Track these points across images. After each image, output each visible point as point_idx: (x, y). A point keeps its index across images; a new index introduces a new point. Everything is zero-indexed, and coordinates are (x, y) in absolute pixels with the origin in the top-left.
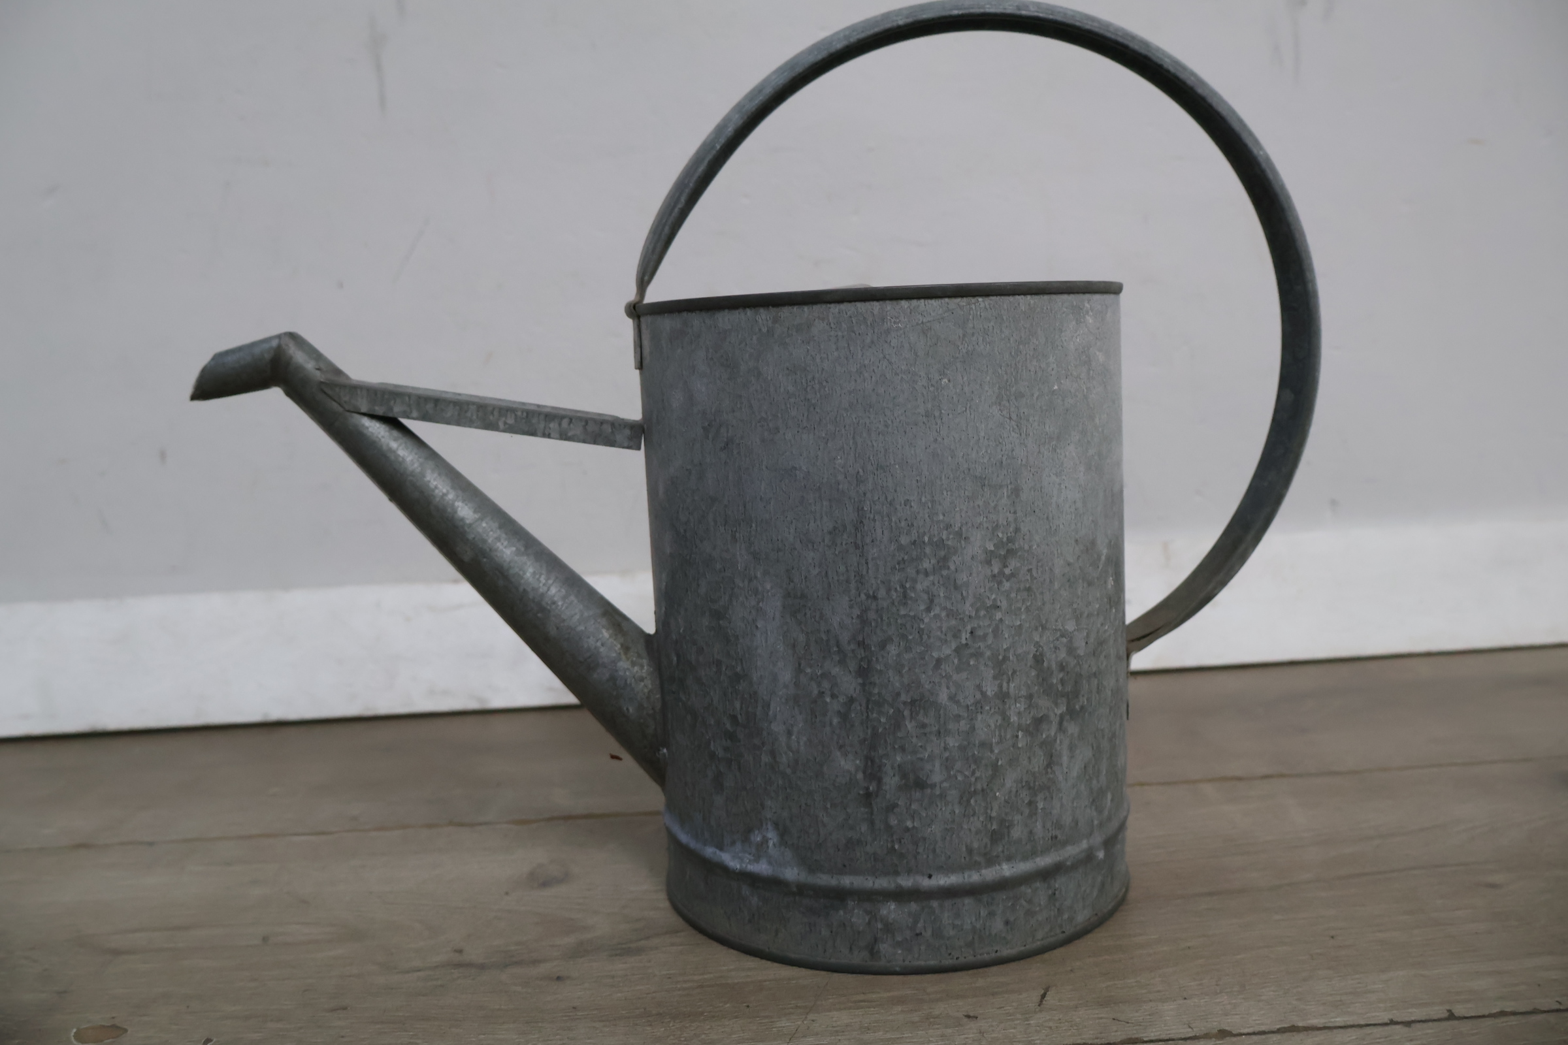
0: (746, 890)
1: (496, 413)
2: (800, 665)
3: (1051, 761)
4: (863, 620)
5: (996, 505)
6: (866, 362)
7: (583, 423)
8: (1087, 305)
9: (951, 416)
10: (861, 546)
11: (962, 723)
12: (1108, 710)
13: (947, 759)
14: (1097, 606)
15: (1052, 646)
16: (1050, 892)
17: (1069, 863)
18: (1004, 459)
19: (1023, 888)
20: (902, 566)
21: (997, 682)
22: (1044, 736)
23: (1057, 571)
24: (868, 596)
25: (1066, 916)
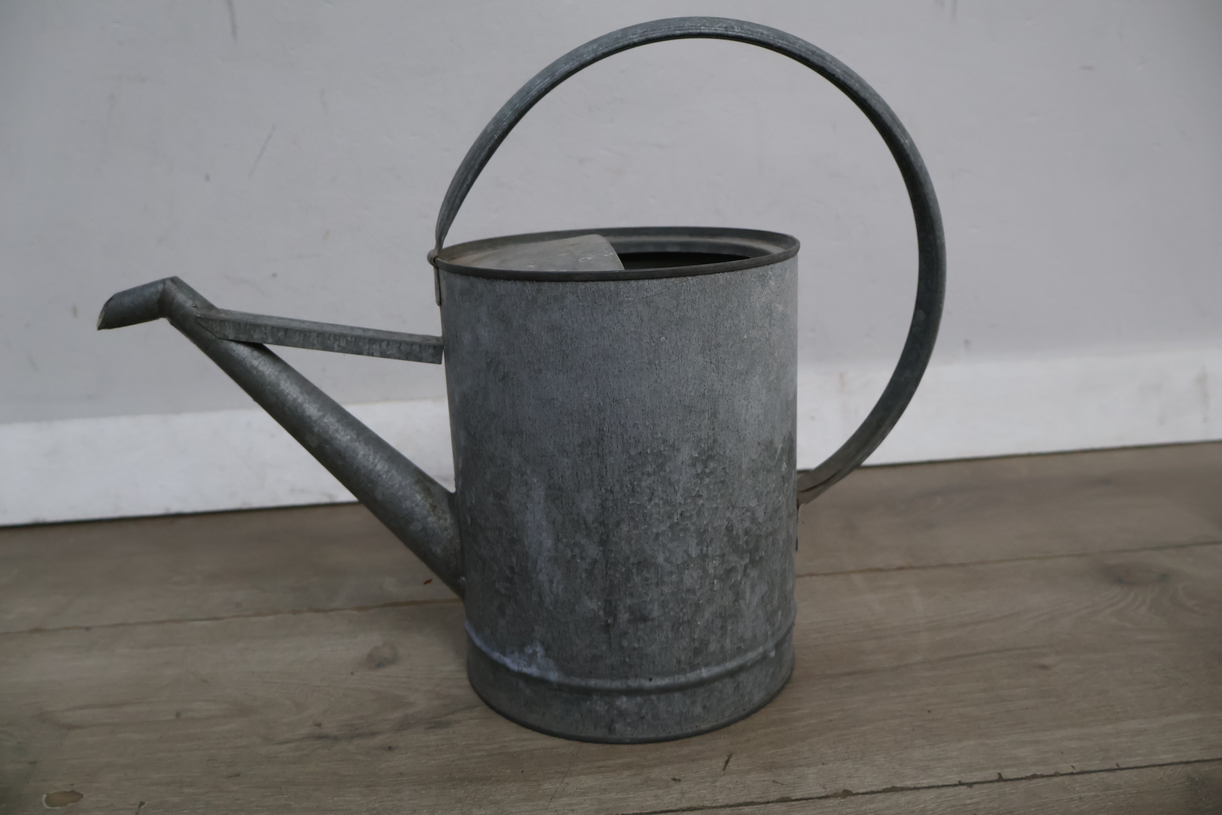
0: (522, 684)
1: (332, 338)
2: (558, 536)
3: (738, 596)
4: (603, 506)
5: (700, 425)
6: (605, 325)
7: (398, 345)
8: (770, 273)
9: (667, 363)
10: (601, 455)
11: (674, 576)
12: (780, 555)
13: (663, 601)
14: (774, 486)
15: (739, 518)
16: (735, 685)
17: (749, 664)
18: (706, 391)
19: (716, 684)
20: (631, 470)
21: (699, 548)
22: (733, 581)
23: (744, 467)
24: (607, 490)
25: (746, 699)
